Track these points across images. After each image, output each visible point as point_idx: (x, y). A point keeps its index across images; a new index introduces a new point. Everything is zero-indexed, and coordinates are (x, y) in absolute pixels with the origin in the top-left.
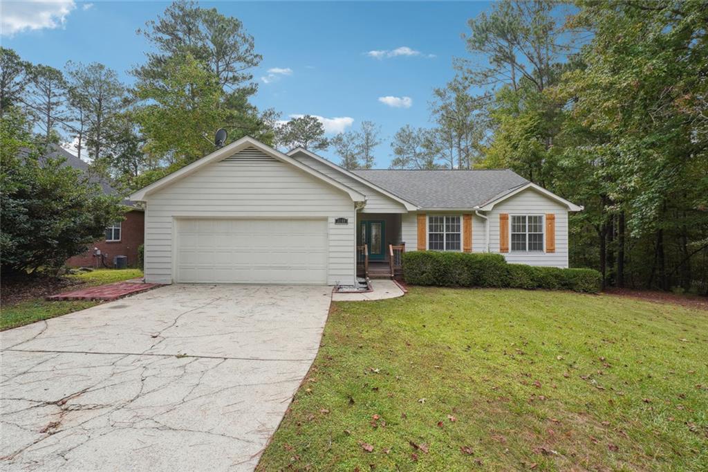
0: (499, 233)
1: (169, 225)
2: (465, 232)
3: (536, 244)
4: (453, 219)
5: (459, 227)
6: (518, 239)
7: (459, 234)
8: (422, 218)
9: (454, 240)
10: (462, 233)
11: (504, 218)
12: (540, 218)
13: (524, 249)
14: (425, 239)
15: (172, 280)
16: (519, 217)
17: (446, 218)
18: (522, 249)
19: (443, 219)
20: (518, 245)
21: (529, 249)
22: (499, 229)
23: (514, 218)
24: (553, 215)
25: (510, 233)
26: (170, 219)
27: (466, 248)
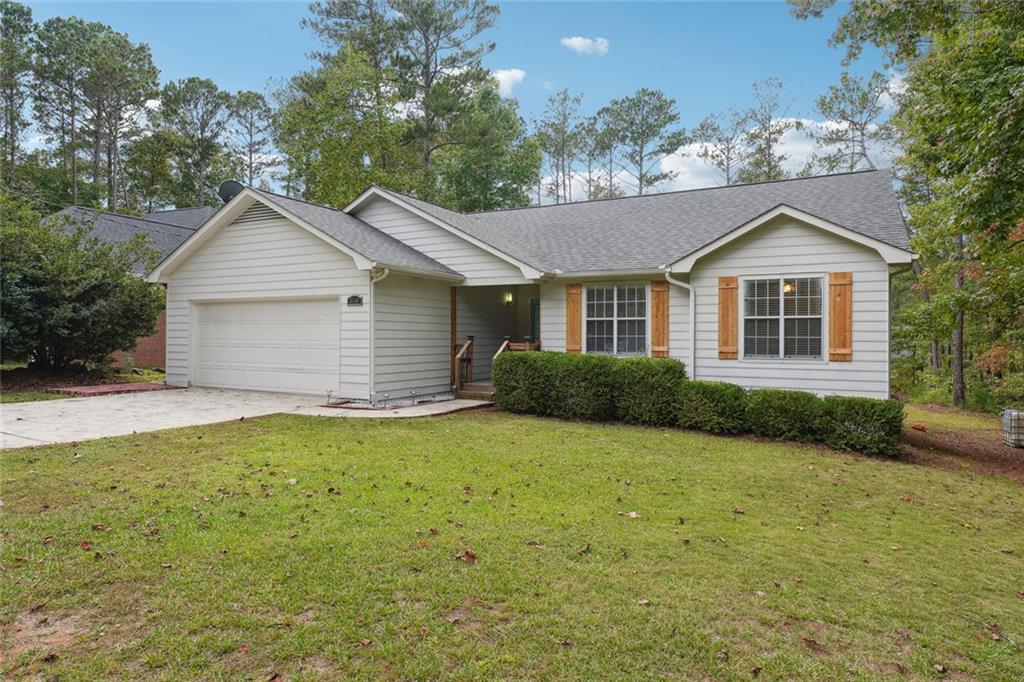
0: (716, 318)
1: (186, 312)
2: (656, 316)
3: (804, 342)
4: (632, 292)
5: (642, 306)
6: (762, 331)
7: (644, 321)
8: (573, 291)
9: (633, 334)
10: (649, 318)
11: (728, 286)
12: (815, 283)
13: (774, 351)
14: (581, 332)
15: (189, 382)
16: (762, 284)
17: (619, 291)
18: (771, 353)
19: (612, 291)
20: (760, 343)
21: (786, 353)
22: (716, 309)
23: (751, 285)
24: (851, 274)
25: (742, 316)
26: (186, 305)
27: (657, 349)
